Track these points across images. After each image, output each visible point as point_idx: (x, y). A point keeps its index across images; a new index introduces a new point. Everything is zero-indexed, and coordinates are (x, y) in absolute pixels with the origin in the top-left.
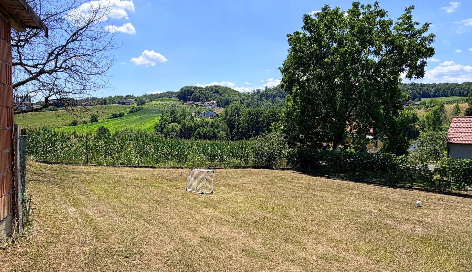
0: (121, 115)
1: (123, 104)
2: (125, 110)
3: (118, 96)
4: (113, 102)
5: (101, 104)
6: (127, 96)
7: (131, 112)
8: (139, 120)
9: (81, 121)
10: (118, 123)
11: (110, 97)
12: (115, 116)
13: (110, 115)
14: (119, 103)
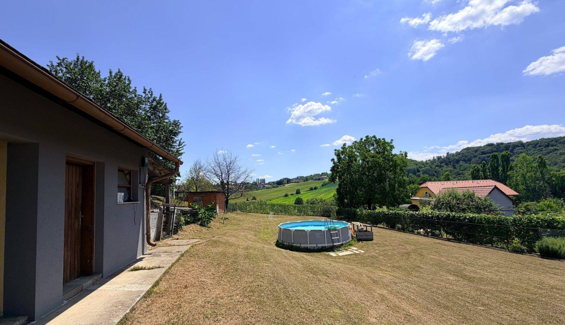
0: (316, 188)
1: (319, 179)
2: (318, 184)
3: (316, 174)
4: (312, 179)
5: (305, 181)
6: (322, 174)
7: (323, 185)
8: (326, 191)
9: (290, 193)
10: (312, 194)
11: (311, 175)
12: (311, 189)
13: (308, 189)
14: (316, 179)
